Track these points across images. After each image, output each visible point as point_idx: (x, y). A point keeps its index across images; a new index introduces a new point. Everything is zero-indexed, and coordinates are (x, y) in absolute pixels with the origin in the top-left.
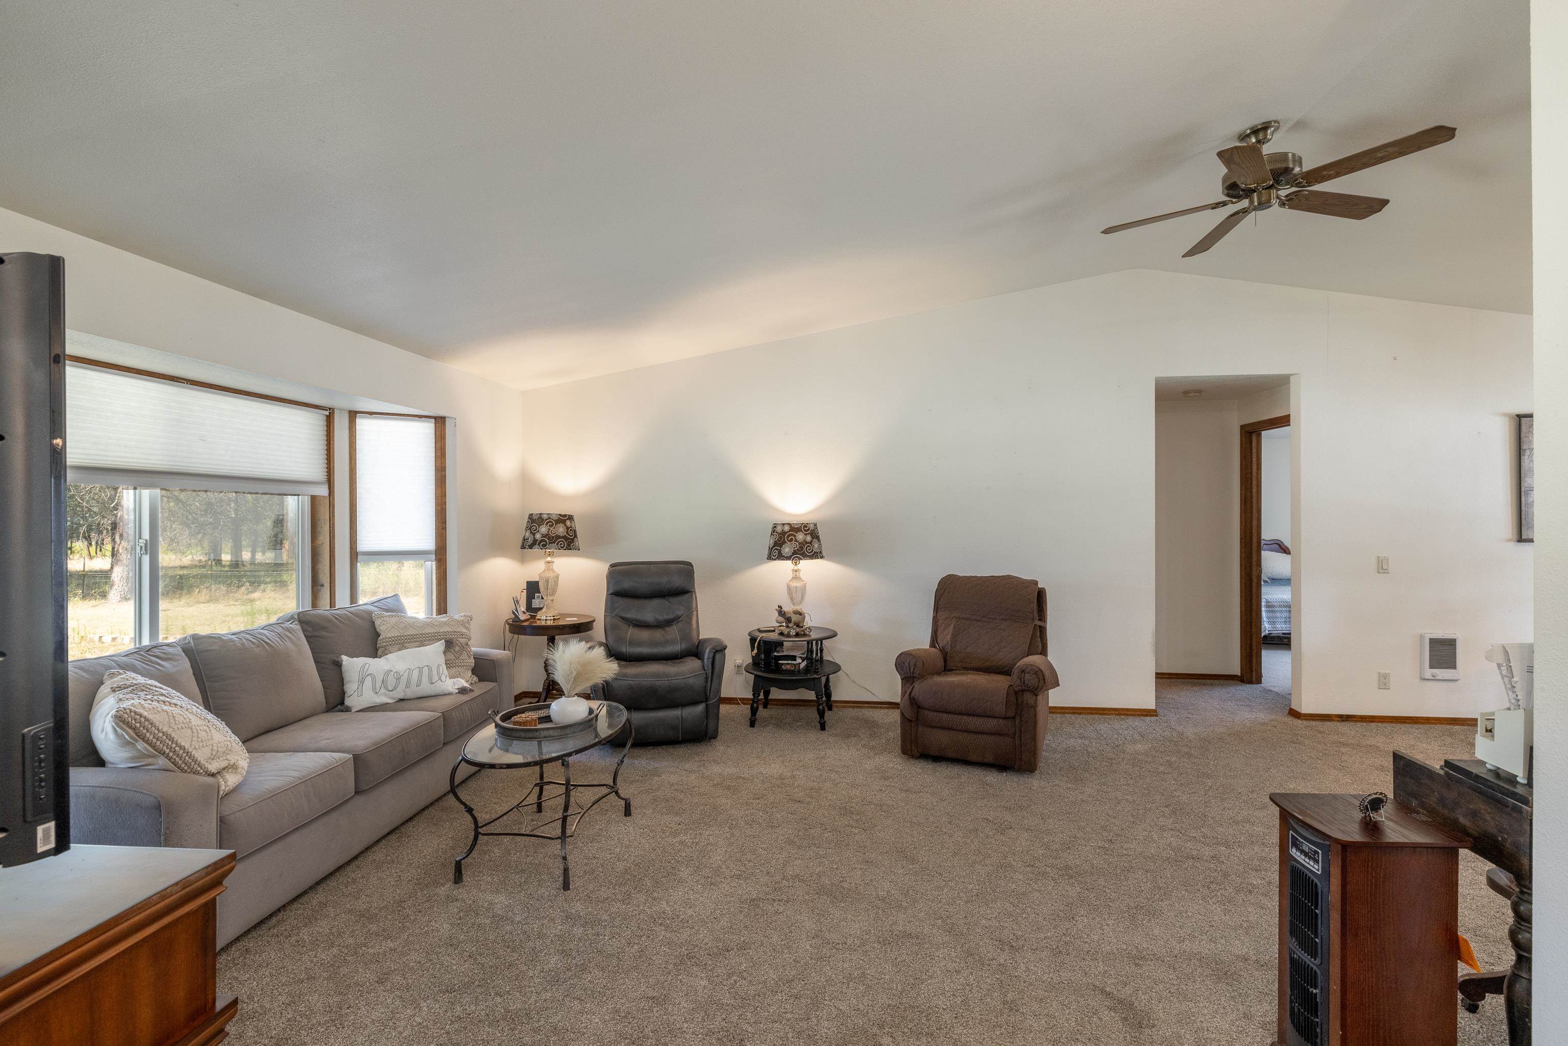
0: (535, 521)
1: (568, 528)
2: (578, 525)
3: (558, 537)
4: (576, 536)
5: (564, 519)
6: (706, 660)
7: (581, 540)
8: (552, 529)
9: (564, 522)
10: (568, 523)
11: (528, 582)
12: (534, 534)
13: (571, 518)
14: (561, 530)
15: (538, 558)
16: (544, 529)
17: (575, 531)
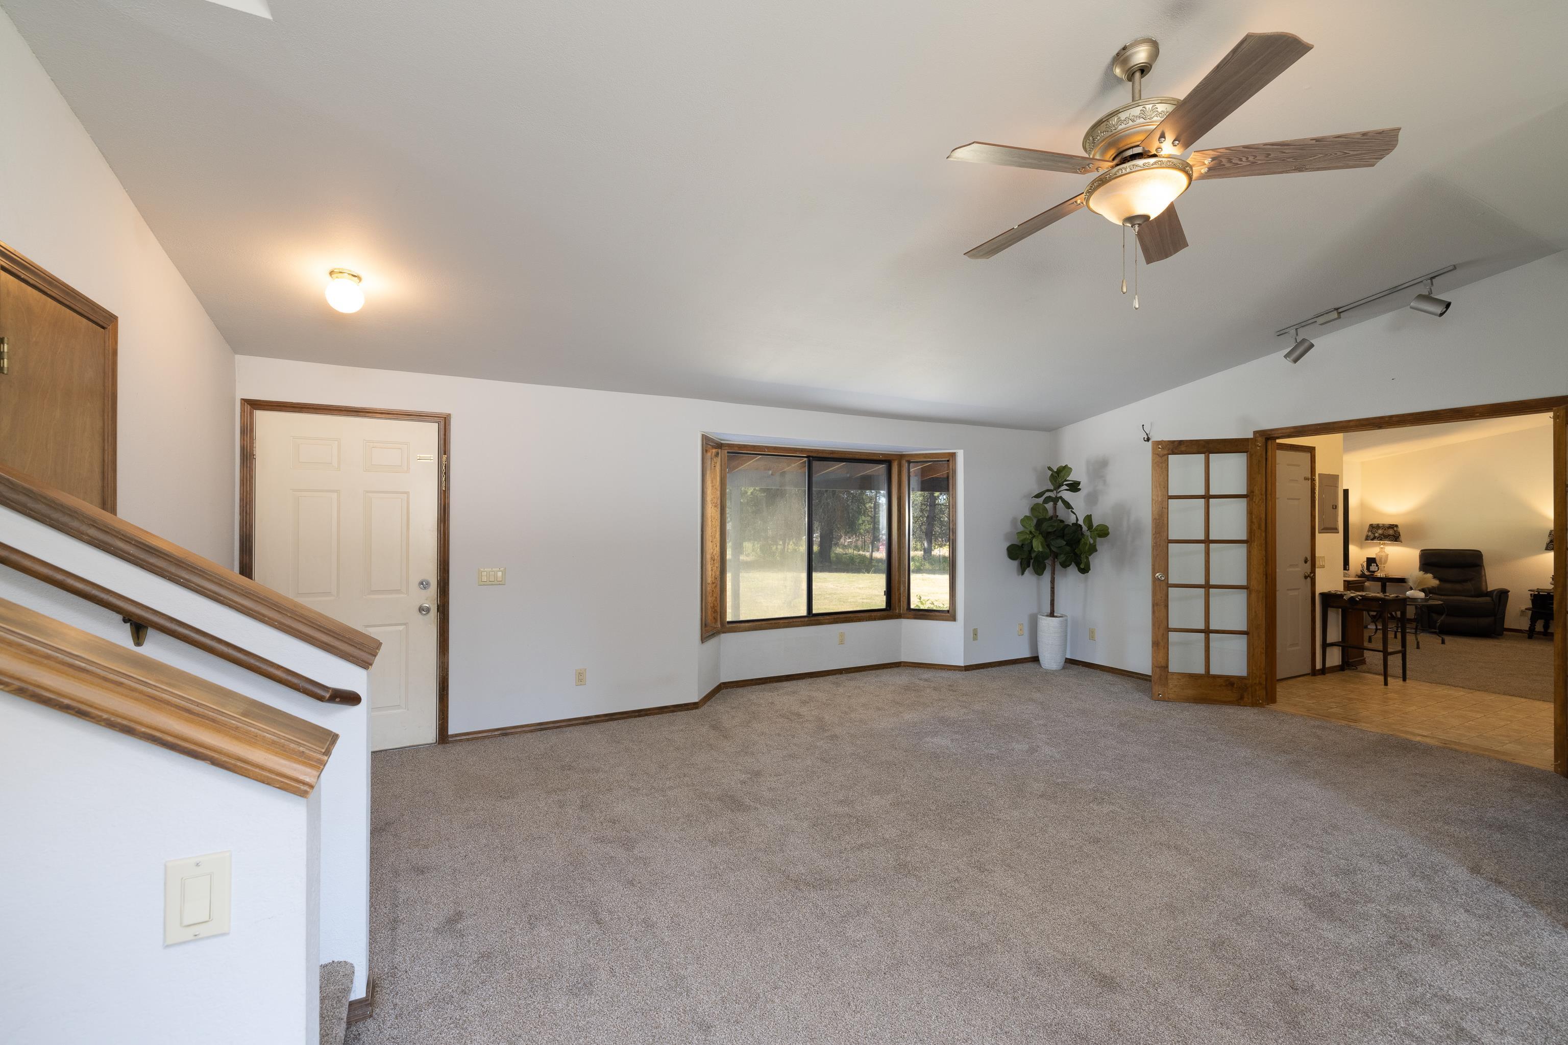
0: (1373, 528)
1: (1395, 531)
2: (1400, 530)
3: (1389, 535)
4: (1400, 535)
5: (1392, 527)
6: (1494, 597)
7: (1402, 537)
8: (1385, 531)
9: (1393, 528)
10: (1395, 529)
11: (1367, 558)
12: (1374, 534)
13: (1396, 526)
14: (1391, 532)
15: (1375, 545)
16: (1380, 531)
17: (1399, 533)
